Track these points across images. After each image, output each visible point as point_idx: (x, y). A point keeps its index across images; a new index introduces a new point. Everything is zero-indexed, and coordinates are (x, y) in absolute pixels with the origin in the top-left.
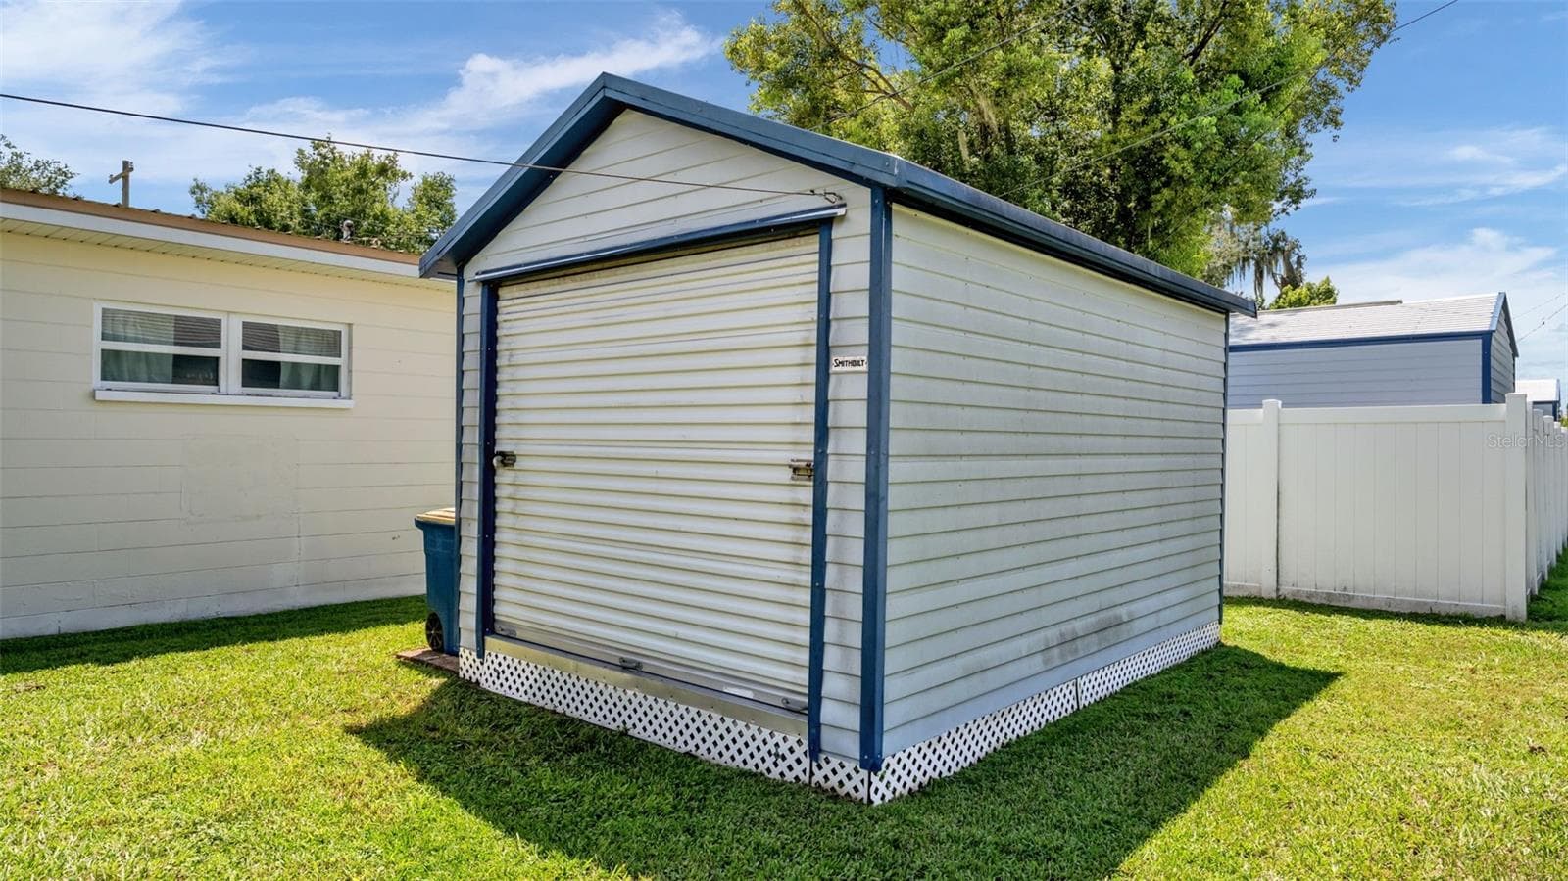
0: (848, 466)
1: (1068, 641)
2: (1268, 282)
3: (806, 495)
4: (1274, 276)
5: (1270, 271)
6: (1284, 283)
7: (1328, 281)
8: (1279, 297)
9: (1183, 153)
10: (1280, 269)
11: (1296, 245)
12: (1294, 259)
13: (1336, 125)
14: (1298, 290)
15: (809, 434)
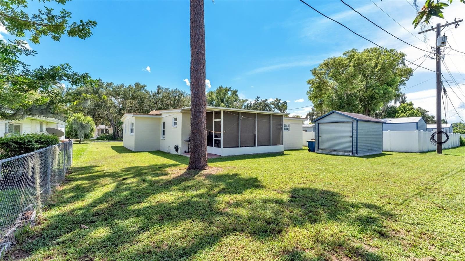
0: (355, 136)
1: (368, 150)
2: (398, 102)
3: (351, 138)
4: (399, 101)
5: (398, 100)
6: (401, 102)
7: (411, 102)
8: (400, 105)
9: (378, 95)
10: (400, 99)
11: (404, 94)
12: (404, 97)
13: (405, 85)
14: (404, 104)
15: (352, 135)
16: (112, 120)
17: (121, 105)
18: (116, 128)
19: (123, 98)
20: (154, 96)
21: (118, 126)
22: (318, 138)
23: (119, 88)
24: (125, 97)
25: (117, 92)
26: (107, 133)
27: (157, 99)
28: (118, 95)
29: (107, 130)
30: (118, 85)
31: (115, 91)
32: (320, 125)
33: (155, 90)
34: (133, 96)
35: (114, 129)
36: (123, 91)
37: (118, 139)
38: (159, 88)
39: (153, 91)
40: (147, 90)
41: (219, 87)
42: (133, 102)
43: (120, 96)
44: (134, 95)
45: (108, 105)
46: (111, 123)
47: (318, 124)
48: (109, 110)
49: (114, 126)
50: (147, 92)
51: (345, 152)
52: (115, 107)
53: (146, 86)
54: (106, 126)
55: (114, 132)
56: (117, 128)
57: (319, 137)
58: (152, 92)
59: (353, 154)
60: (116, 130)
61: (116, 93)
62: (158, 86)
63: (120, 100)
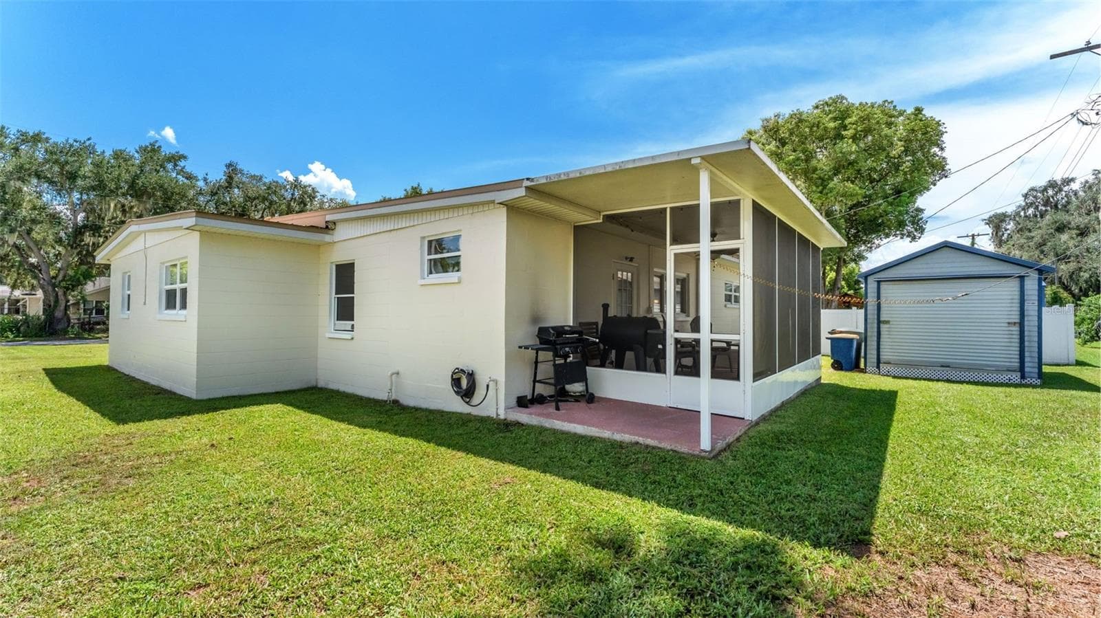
0: (1031, 321)
3: (1016, 328)
15: (1017, 316)
16: (43, 267)
17: (81, 217)
18: (60, 293)
19: (93, 188)
20: (213, 194)
21: (68, 289)
22: (879, 328)
23: (76, 153)
24: (100, 187)
25: (68, 168)
26: (17, 312)
27: (225, 203)
28: (73, 177)
29: (18, 301)
30: (71, 141)
31: (56, 162)
32: (884, 286)
33: (218, 175)
34: (132, 185)
35: (52, 299)
36: (91, 167)
37: (66, 332)
38: (232, 170)
39: (210, 178)
40: (188, 169)
41: (413, 188)
42: (132, 207)
43: (80, 182)
44: (140, 182)
45: (24, 212)
46: (35, 277)
47: (879, 282)
48: (29, 232)
49: (50, 288)
50: (189, 177)
51: (988, 372)
52: (55, 219)
53: (184, 157)
54: (14, 287)
55: (49, 308)
56: (65, 294)
57: (882, 325)
58: (205, 180)
59: (1023, 377)
60: (57, 301)
61: (62, 168)
62: (229, 166)
63: (76, 195)
